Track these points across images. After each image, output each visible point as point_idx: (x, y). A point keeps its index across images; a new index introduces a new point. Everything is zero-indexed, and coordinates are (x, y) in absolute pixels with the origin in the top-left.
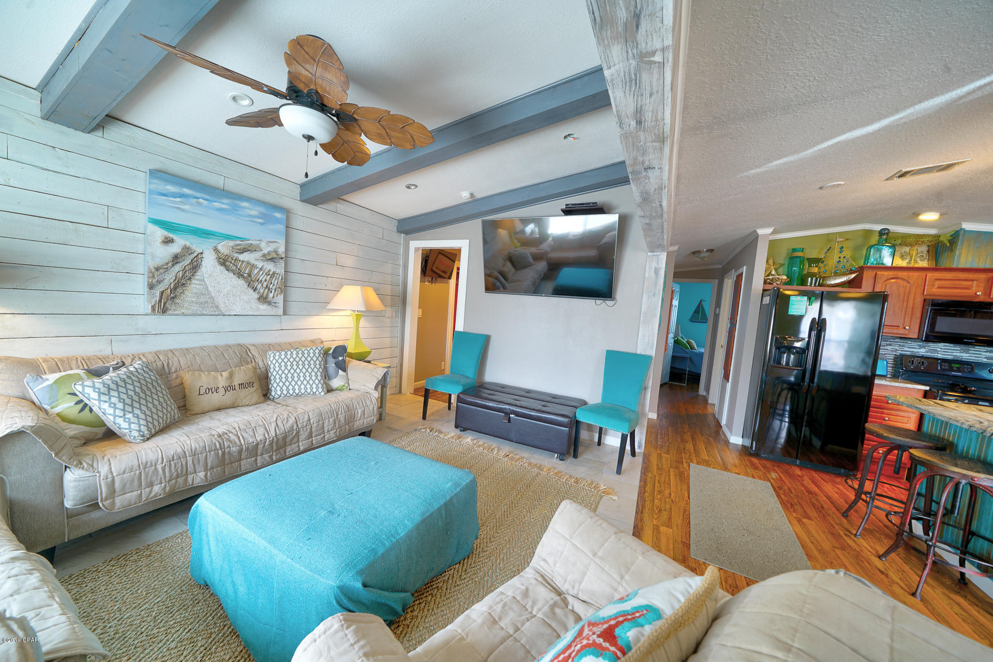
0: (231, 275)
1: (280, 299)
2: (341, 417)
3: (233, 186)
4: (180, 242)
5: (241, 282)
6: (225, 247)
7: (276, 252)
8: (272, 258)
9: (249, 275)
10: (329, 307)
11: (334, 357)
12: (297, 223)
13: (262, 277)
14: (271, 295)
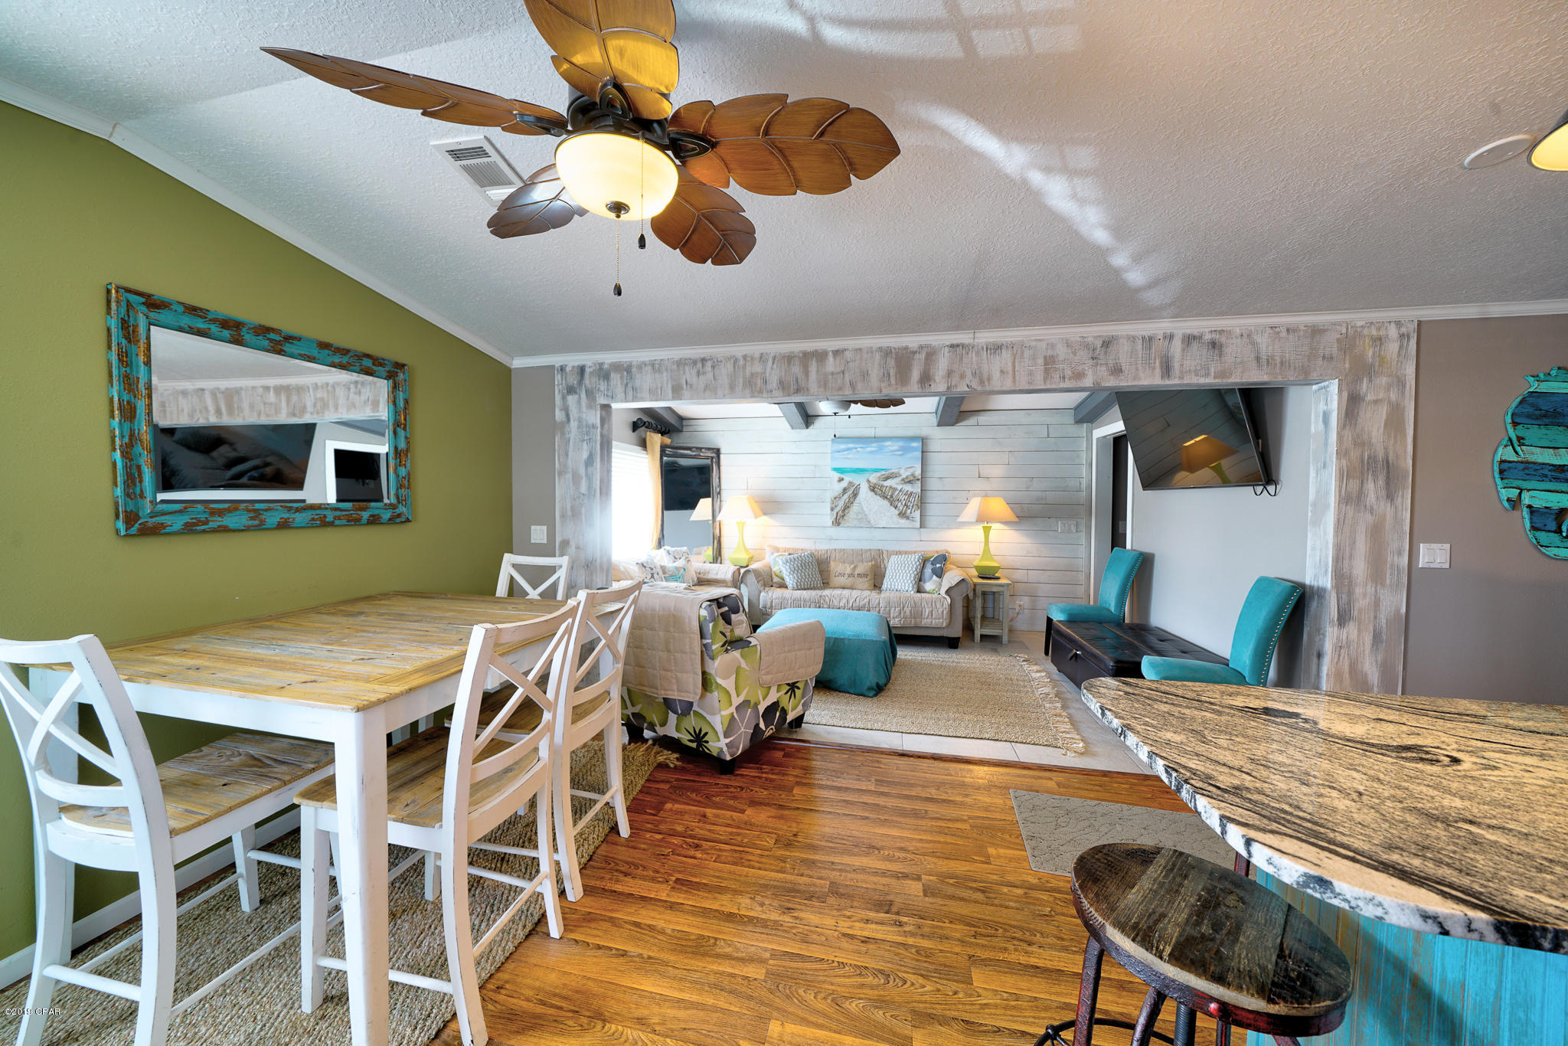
0: (878, 497)
1: (917, 514)
2: (907, 610)
3: (881, 432)
4: (848, 478)
5: (886, 503)
6: (874, 478)
7: (913, 475)
8: (909, 481)
9: (891, 496)
10: (960, 519)
11: (932, 564)
12: (933, 446)
13: (903, 497)
14: (909, 511)
